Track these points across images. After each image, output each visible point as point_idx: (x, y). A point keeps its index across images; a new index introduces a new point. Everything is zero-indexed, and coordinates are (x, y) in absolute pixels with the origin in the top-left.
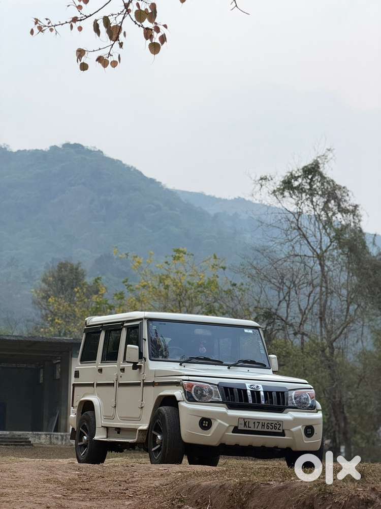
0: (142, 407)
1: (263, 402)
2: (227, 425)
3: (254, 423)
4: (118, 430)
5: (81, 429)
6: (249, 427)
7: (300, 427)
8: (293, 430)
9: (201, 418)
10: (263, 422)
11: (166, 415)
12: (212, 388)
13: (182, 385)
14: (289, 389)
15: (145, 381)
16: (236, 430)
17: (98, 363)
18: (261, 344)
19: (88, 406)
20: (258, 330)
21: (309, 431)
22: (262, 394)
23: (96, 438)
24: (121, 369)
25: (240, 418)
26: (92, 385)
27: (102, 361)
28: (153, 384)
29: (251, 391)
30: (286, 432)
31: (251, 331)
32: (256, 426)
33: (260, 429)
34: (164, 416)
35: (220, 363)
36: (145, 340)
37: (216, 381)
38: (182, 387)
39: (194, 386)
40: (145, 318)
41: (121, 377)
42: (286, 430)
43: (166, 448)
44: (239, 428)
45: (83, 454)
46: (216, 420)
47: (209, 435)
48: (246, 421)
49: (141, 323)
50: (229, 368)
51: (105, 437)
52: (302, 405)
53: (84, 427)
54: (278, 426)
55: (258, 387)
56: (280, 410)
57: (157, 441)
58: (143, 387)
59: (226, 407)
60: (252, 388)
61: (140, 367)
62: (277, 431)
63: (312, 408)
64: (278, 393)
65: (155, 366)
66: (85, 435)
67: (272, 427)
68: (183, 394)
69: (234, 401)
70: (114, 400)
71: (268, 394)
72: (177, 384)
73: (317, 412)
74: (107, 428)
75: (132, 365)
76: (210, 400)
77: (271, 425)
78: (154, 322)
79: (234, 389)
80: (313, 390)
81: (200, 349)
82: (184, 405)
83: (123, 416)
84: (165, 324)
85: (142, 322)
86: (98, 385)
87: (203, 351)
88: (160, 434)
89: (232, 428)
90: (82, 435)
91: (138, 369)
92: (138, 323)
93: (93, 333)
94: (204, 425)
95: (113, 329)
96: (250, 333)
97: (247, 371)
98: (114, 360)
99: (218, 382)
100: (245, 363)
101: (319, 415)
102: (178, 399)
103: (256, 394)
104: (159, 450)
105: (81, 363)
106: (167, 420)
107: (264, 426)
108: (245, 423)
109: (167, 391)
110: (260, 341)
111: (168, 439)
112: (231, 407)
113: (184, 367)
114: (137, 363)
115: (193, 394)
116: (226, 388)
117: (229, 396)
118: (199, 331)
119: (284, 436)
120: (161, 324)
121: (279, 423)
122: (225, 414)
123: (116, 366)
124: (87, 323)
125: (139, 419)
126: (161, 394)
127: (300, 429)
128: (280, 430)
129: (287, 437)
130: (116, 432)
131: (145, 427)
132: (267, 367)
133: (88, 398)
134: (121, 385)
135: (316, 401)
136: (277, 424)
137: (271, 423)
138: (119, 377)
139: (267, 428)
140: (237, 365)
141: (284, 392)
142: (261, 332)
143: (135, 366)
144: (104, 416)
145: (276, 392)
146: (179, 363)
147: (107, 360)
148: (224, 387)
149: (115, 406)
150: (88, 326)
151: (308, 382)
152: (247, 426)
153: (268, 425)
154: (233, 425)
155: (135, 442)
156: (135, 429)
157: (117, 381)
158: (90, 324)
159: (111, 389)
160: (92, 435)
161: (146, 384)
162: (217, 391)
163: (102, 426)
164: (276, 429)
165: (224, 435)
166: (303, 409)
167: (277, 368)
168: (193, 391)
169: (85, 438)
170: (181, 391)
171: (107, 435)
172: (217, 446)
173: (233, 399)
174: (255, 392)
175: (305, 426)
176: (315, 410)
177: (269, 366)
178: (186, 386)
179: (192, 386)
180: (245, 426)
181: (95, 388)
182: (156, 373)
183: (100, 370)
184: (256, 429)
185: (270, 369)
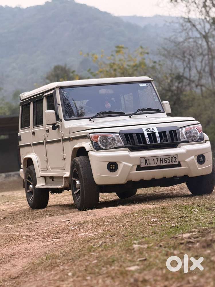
0: (64, 159)
1: (159, 141)
2: (131, 165)
3: (154, 160)
4: (52, 178)
5: (27, 180)
6: (149, 164)
7: (193, 157)
8: (187, 160)
9: (108, 163)
10: (161, 157)
11: (80, 164)
12: (114, 136)
13: (89, 138)
14: (179, 127)
15: (63, 138)
16: (139, 168)
17: (32, 128)
18: (154, 94)
19: (29, 162)
20: (151, 83)
21: (201, 159)
22: (157, 134)
23: (38, 186)
24: (46, 131)
25: (141, 158)
26: (30, 145)
27: (34, 126)
28: (69, 139)
29: (147, 133)
30: (182, 163)
31: (145, 85)
32: (156, 162)
33: (159, 164)
34: (78, 165)
35: (123, 114)
36: (59, 104)
37: (117, 130)
38: (89, 139)
39: (100, 137)
40: (57, 87)
41: (47, 136)
42: (181, 161)
43: (83, 191)
44: (141, 166)
45: (32, 199)
46: (121, 163)
47: (117, 176)
48: (146, 159)
49: (55, 92)
50: (130, 117)
51: (44, 184)
52: (192, 139)
53: (29, 178)
54: (174, 159)
55: (153, 129)
56: (174, 145)
57: (77, 186)
58: (63, 142)
59: (129, 150)
61: (58, 127)
62: (174, 163)
63: (201, 140)
64: (170, 132)
65: (69, 124)
66: (31, 184)
67: (169, 161)
68: (91, 145)
69: (134, 144)
70: (45, 155)
71: (162, 134)
72: (85, 137)
73: (205, 142)
74: (45, 178)
75: (51, 126)
76: (114, 147)
77: (168, 160)
78: (65, 89)
79: (133, 134)
80: (200, 125)
81: (106, 105)
82: (93, 154)
83: (53, 167)
84: (74, 90)
85: (55, 90)
86: (34, 145)
87: (108, 107)
88: (79, 180)
89: (135, 167)
90: (29, 184)
91: (57, 129)
92: (52, 92)
93: (25, 105)
94: (111, 168)
95: (37, 100)
96: (144, 87)
97: (145, 117)
98: (40, 124)
99: (119, 130)
100: (143, 111)
101: (208, 144)
102: (87, 149)
104: (79, 192)
105: (22, 129)
106: (81, 169)
107: (162, 161)
108: (146, 162)
109: (79, 144)
110: (153, 92)
111: (84, 184)
112: (133, 149)
113: (93, 121)
114: (56, 124)
115: (100, 144)
116: (126, 135)
117: (129, 140)
118: (103, 91)
119: (181, 166)
120: (70, 90)
121: (175, 156)
122: (128, 156)
123: (43, 128)
124: (21, 98)
125: (63, 169)
126: (76, 146)
127: (193, 159)
128: (176, 162)
129: (183, 167)
130: (51, 180)
131: (67, 174)
132: (161, 111)
133: (29, 156)
134: (49, 143)
135: (204, 133)
136: (173, 158)
137: (168, 158)
138: (46, 137)
139: (165, 162)
140: (137, 113)
141: (176, 130)
142: (153, 84)
143: (55, 127)
144: (41, 168)
145: (169, 131)
146: (89, 119)
147: (37, 125)
148: (124, 134)
149: (47, 160)
150: (22, 101)
151: (195, 119)
152: (148, 163)
153: (166, 159)
154: (136, 164)
155: (62, 187)
156: (62, 177)
157: (45, 140)
158: (23, 98)
159: (42, 147)
160: (35, 184)
161: (65, 140)
162: (119, 138)
163: (41, 177)
164: (173, 162)
165: (129, 173)
166: (193, 142)
167: (170, 111)
168: (99, 141)
169: (31, 186)
170: (89, 143)
171: (46, 182)
172: (125, 183)
173: (133, 143)
174: (151, 134)
175: (197, 155)
176: (204, 141)
177: (163, 110)
178: (93, 138)
179: (98, 137)
180: (146, 164)
181: (32, 148)
182: (70, 130)
183: (34, 133)
184: (155, 165)
185: (164, 112)
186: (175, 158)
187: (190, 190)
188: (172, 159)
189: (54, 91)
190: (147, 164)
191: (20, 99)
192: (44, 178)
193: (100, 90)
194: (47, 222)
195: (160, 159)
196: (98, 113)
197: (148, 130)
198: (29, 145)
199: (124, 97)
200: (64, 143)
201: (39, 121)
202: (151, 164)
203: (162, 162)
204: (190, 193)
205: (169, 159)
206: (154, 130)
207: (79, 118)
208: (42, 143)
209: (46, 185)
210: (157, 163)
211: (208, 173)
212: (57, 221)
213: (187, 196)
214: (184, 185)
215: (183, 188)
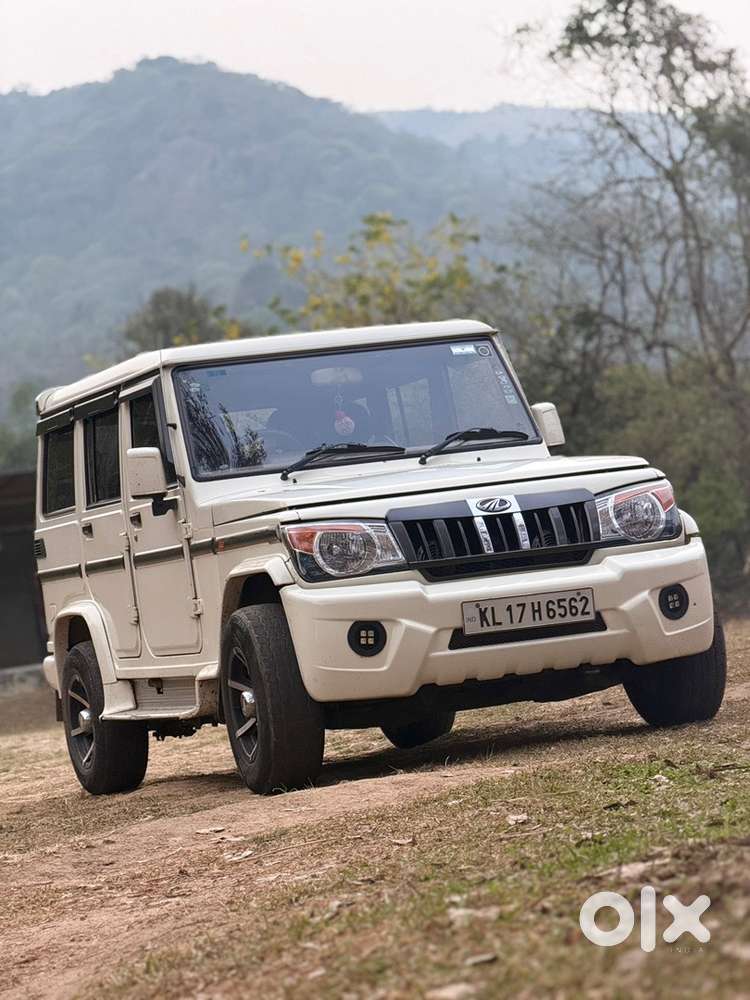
0: (199, 615)
1: (526, 544)
2: (432, 630)
3: (509, 608)
4: (158, 683)
5: (70, 692)
6: (495, 623)
7: (645, 594)
8: (626, 606)
9: (351, 623)
10: (535, 600)
11: (252, 631)
12: (370, 531)
13: (284, 539)
14: (594, 492)
15: (193, 542)
16: (459, 639)
17: (81, 513)
18: (504, 379)
19: (76, 629)
20: (492, 341)
21: (674, 600)
22: (519, 519)
23: (108, 712)
24: (132, 519)
25: (464, 603)
27: (88, 503)
28: (212, 547)
29: (484, 517)
30: (607, 617)
31: (469, 349)
32: (516, 618)
33: (528, 623)
34: (246, 636)
35: (396, 453)
36: (174, 426)
37: (380, 508)
38: (282, 545)
39: (319, 534)
40: (165, 367)
41: (136, 538)
42: (605, 610)
43: (267, 728)
44: (468, 632)
45: (88, 760)
46: (400, 622)
47: (385, 668)
48: (483, 609)
49: (158, 382)
50: (423, 462)
51: (131, 705)
52: (639, 532)
53: (77, 687)
54: (580, 605)
55: (503, 502)
56: (580, 556)
57: (244, 709)
58: (191, 558)
59: (422, 578)
60: (486, 510)
61: (173, 504)
62: (579, 618)
63: (672, 533)
64: (564, 509)
65: (209, 495)
66: (84, 708)
67: (562, 611)
68: (290, 564)
69: (441, 556)
70: (130, 605)
71: (536, 517)
72: (268, 536)
73: (687, 541)
74: (133, 683)
75: (149, 503)
76: (369, 568)
77: (560, 607)
78: (193, 373)
79: (435, 523)
80: (665, 481)
81: (336, 424)
82: (298, 596)
83: (158, 645)
84: (223, 373)
85: (159, 377)
86: (92, 569)
87: (345, 429)
88: (250, 686)
89: (447, 637)
90: (77, 707)
91: (170, 511)
92: (148, 383)
93: (56, 430)
94: (363, 641)
95: (98, 413)
96: (467, 357)
97: (476, 461)
98: (112, 496)
99: (387, 510)
100: (466, 440)
101: (696, 549)
102: (277, 580)
103: (500, 523)
104: (252, 731)
105: (46, 517)
106: (257, 648)
107: (539, 611)
108: (483, 614)
109: (248, 563)
110: (501, 372)
111: (268, 700)
112: (436, 573)
113: (295, 481)
114: (164, 495)
115: (320, 561)
116: (410, 525)
117: (423, 544)
118: (324, 374)
119: (603, 627)
120: (212, 374)
121: (582, 594)
122: (419, 599)
123: (120, 511)
124: (41, 408)
125: (196, 650)
126: (237, 571)
127: (645, 602)
128: (588, 613)
129: (612, 629)
130: (155, 689)
131: (210, 669)
132: (530, 439)
133: (74, 609)
134: (141, 561)
135: (680, 511)
136: (576, 600)
137: (559, 601)
138: (132, 540)
139: (549, 615)
140: (446, 448)
141: (583, 503)
142: (498, 345)
143: (161, 505)
144: (118, 651)
145: (558, 506)
146: (280, 474)
147: (98, 500)
148: (404, 522)
149: (138, 622)
150: (43, 417)
151: (647, 463)
152: (491, 623)
153: (551, 606)
154: (447, 626)
155: (194, 714)
156: (192, 679)
157: (129, 551)
158: (48, 409)
159: (121, 576)
160: (98, 707)
161: (197, 550)
162: (387, 538)
163: (118, 680)
164: (575, 614)
165: (426, 659)
166: (646, 542)
167: (559, 438)
168: (317, 550)
169: (85, 714)
170: (284, 556)
171: (136, 700)
172: (413, 693)
173: (437, 551)
174: (498, 520)
175: (658, 588)
176: (682, 537)
177: (537, 435)
178: (295, 539)
179: (313, 535)
180: (485, 623)
181: (86, 580)
182: (215, 514)
183: (88, 529)
184: (516, 626)
185: (540, 442)
186: (584, 601)
187: (641, 709)
188: (573, 603)
189: (155, 381)
190: (488, 625)
191: (38, 411)
192: (129, 686)
193: (318, 372)
194: (144, 840)
195: (533, 603)
196: (311, 453)
197: (487, 505)
198: (75, 572)
199: (399, 396)
200: (194, 561)
201: (105, 487)
202: (500, 624)
203: (537, 615)
204: (639, 720)
205: (562, 604)
206: (507, 505)
207: (246, 470)
208: (118, 564)
209: (137, 707)
210: (520, 621)
211: (700, 650)
212: (179, 835)
213: (628, 731)
214: (618, 692)
215: (613, 704)
